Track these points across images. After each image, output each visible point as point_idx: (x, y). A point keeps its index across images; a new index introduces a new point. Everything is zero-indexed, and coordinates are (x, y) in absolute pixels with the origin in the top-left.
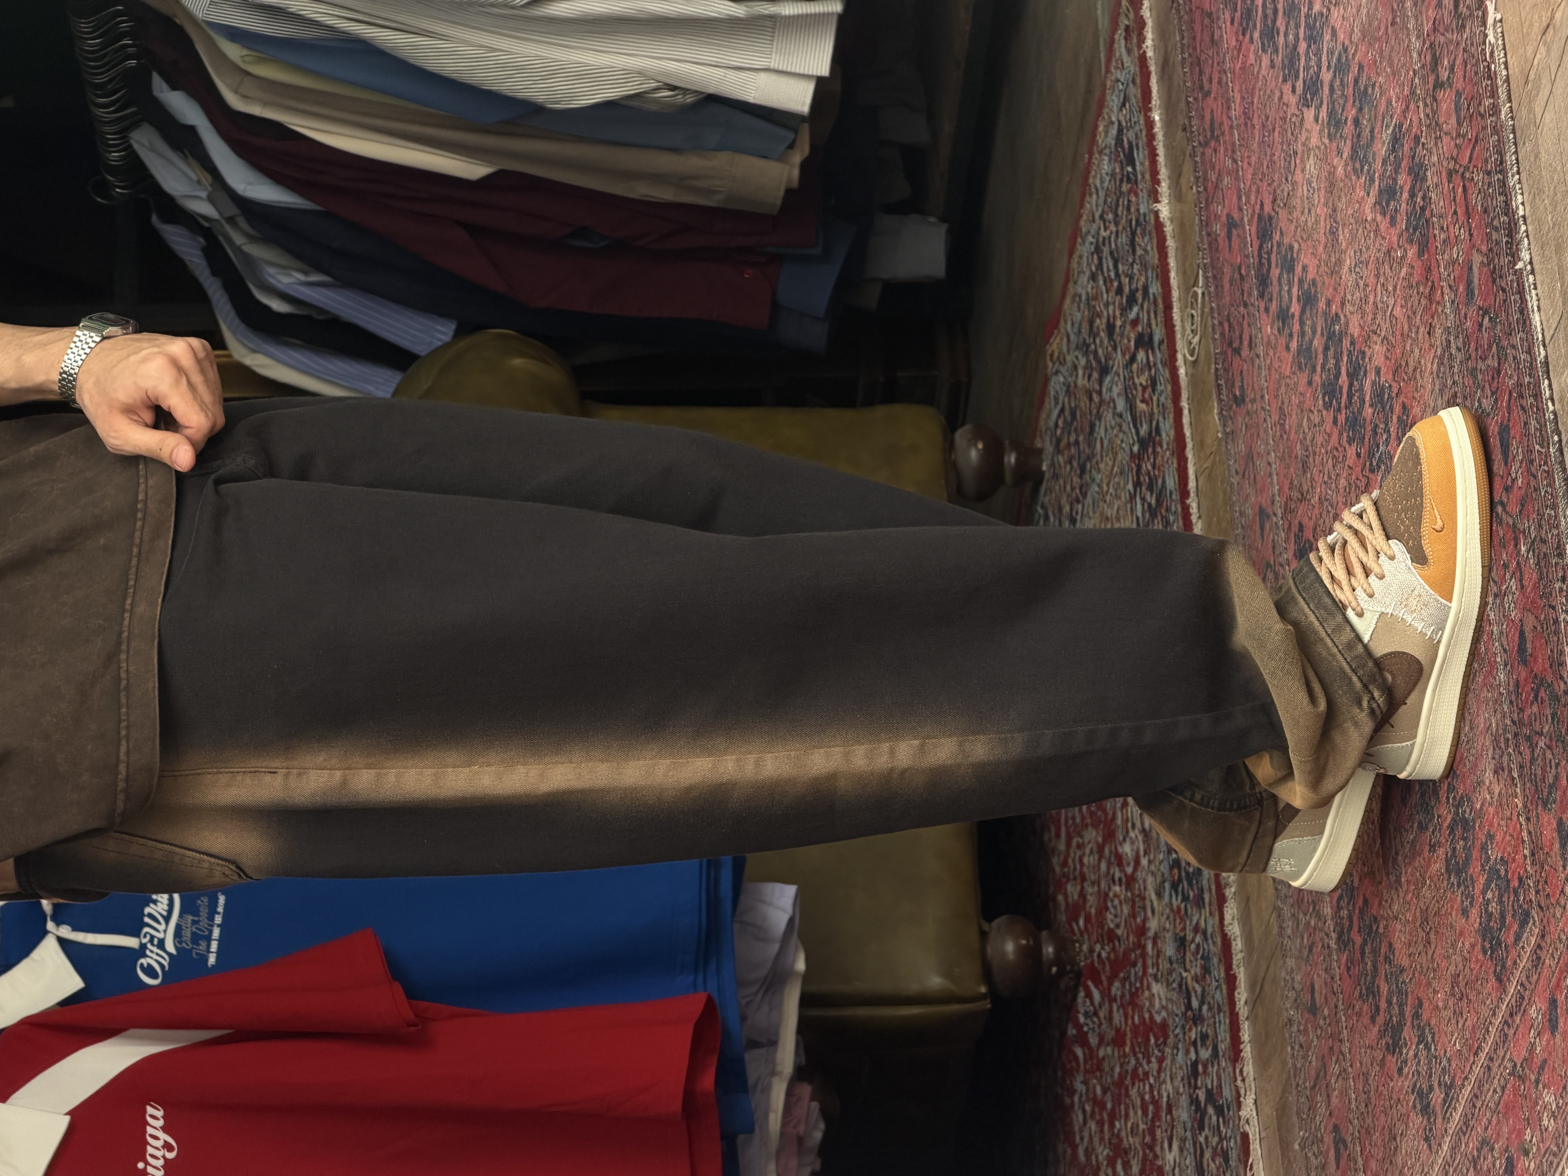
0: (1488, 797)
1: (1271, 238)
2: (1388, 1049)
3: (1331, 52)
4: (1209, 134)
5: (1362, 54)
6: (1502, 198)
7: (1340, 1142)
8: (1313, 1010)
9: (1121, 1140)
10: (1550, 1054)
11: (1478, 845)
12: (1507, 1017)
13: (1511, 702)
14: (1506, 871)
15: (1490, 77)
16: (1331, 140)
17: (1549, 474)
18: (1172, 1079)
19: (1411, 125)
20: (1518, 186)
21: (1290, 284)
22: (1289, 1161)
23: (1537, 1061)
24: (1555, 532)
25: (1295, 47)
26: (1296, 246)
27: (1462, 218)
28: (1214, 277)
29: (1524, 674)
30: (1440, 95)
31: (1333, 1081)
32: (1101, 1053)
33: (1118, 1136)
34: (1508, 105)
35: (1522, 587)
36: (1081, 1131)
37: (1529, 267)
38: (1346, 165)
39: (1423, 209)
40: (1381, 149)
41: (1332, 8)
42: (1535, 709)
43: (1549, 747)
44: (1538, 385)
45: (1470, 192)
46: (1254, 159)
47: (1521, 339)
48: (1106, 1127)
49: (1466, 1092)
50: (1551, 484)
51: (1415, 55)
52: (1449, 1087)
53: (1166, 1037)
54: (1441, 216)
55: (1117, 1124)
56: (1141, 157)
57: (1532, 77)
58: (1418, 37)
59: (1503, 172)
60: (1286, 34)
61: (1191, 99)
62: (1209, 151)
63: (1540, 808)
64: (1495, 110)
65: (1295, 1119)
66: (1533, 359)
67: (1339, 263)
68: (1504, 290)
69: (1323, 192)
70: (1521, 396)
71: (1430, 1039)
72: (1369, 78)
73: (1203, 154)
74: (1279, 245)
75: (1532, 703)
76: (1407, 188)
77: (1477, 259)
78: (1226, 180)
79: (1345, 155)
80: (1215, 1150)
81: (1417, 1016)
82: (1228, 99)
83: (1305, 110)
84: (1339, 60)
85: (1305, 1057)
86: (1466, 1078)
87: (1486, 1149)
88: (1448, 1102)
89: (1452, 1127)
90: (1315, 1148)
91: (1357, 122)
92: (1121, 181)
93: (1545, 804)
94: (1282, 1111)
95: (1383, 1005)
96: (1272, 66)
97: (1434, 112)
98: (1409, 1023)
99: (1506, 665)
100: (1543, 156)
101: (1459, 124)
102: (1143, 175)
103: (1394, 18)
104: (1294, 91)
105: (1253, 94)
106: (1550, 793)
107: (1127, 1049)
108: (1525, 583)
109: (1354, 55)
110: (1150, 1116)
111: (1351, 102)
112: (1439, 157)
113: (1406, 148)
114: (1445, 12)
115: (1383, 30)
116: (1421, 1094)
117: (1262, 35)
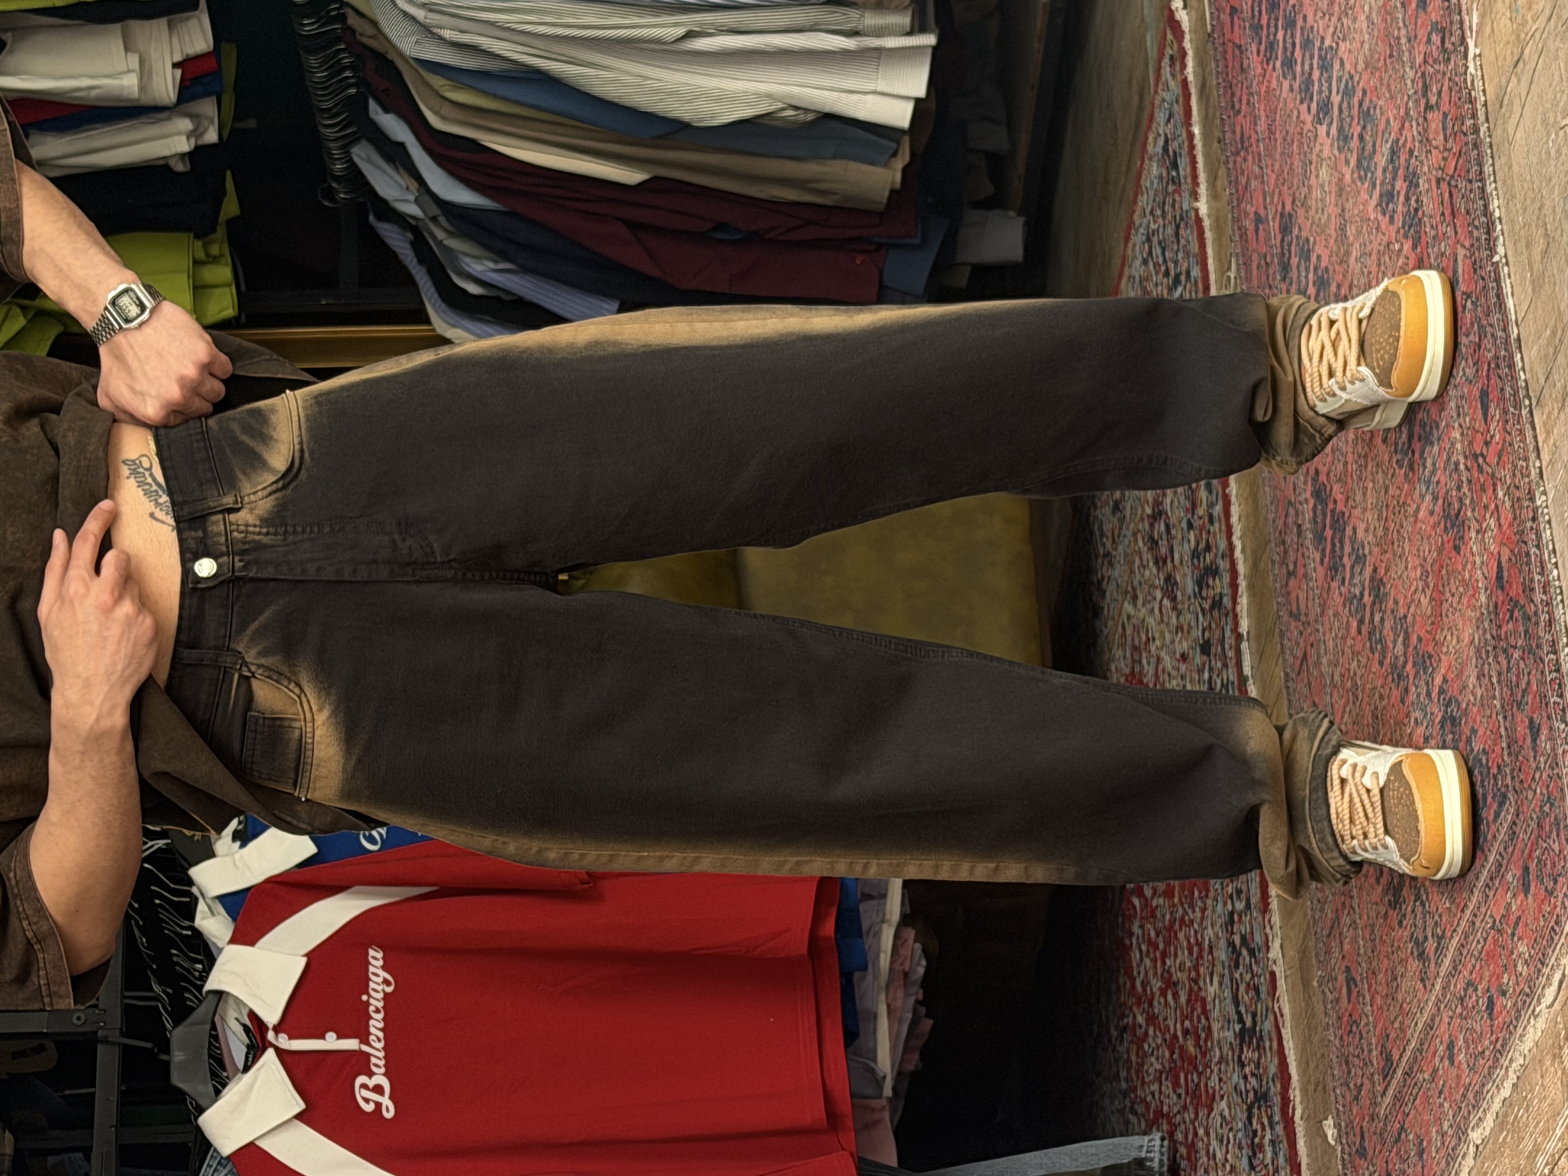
0: (1472, 699)
1: (1291, 232)
2: (1390, 905)
3: (1340, 79)
4: (1239, 146)
5: (1365, 81)
6: (1482, 202)
7: (1351, 981)
9: (1171, 975)
10: (1523, 911)
11: (1464, 738)
12: (1488, 881)
13: (1491, 621)
14: (1487, 760)
15: (1471, 102)
16: (1340, 152)
17: (1521, 432)
18: (1212, 925)
19: (1406, 140)
20: (1494, 193)
21: (1307, 270)
22: (1310, 997)
23: (1513, 918)
24: (1527, 480)
25: (1310, 74)
26: (1312, 239)
27: (1448, 218)
28: (1245, 264)
29: (1501, 598)
30: (1430, 116)
31: (1345, 930)
32: (1154, 903)
33: (1168, 971)
34: (1486, 125)
35: (1500, 525)
36: (1138, 966)
37: (1504, 260)
38: (1353, 172)
39: (1416, 210)
40: (1381, 159)
41: (1340, 42)
42: (1510, 626)
43: (1523, 659)
44: (1511, 357)
45: (1454, 197)
46: (1277, 166)
47: (1498, 320)
48: (1159, 964)
49: (1455, 942)
50: (1523, 440)
51: (1409, 82)
52: (1441, 938)
53: (1208, 891)
54: (1431, 217)
55: (1168, 962)
56: (1183, 163)
57: (1505, 102)
58: (1411, 68)
59: (1482, 180)
60: (1303, 65)
61: (1224, 117)
62: (1239, 159)
63: (1515, 709)
64: (1476, 130)
65: (1314, 961)
66: (1508, 336)
67: (1348, 253)
68: (1483, 279)
69: (1333, 194)
70: (1498, 366)
71: (1424, 897)
72: (1371, 101)
73: (1235, 162)
74: (1298, 238)
75: (1508, 621)
76: (1403, 193)
77: (1461, 252)
78: (1254, 184)
79: (1352, 165)
80: (1248, 985)
82: (1255, 117)
83: (1318, 126)
84: (1346, 86)
85: (1322, 910)
86: (1454, 931)
87: (1471, 990)
88: (1440, 950)
89: (1443, 970)
90: (1330, 985)
91: (1361, 137)
92: (1168, 183)
93: (1519, 704)
94: (1303, 953)
96: (1291, 89)
97: (1425, 130)
98: (1407, 884)
99: (1486, 590)
100: (1515, 168)
101: (1446, 140)
102: (1185, 178)
103: (1391, 52)
104: (1309, 111)
105: (1275, 113)
106: (1523, 696)
107: (1176, 900)
108: (1502, 521)
110: (1195, 955)
111: (1356, 120)
112: (1429, 167)
113: (1402, 160)
114: (1434, 48)
115: (1382, 61)
116: (1417, 943)
117: (1283, 64)
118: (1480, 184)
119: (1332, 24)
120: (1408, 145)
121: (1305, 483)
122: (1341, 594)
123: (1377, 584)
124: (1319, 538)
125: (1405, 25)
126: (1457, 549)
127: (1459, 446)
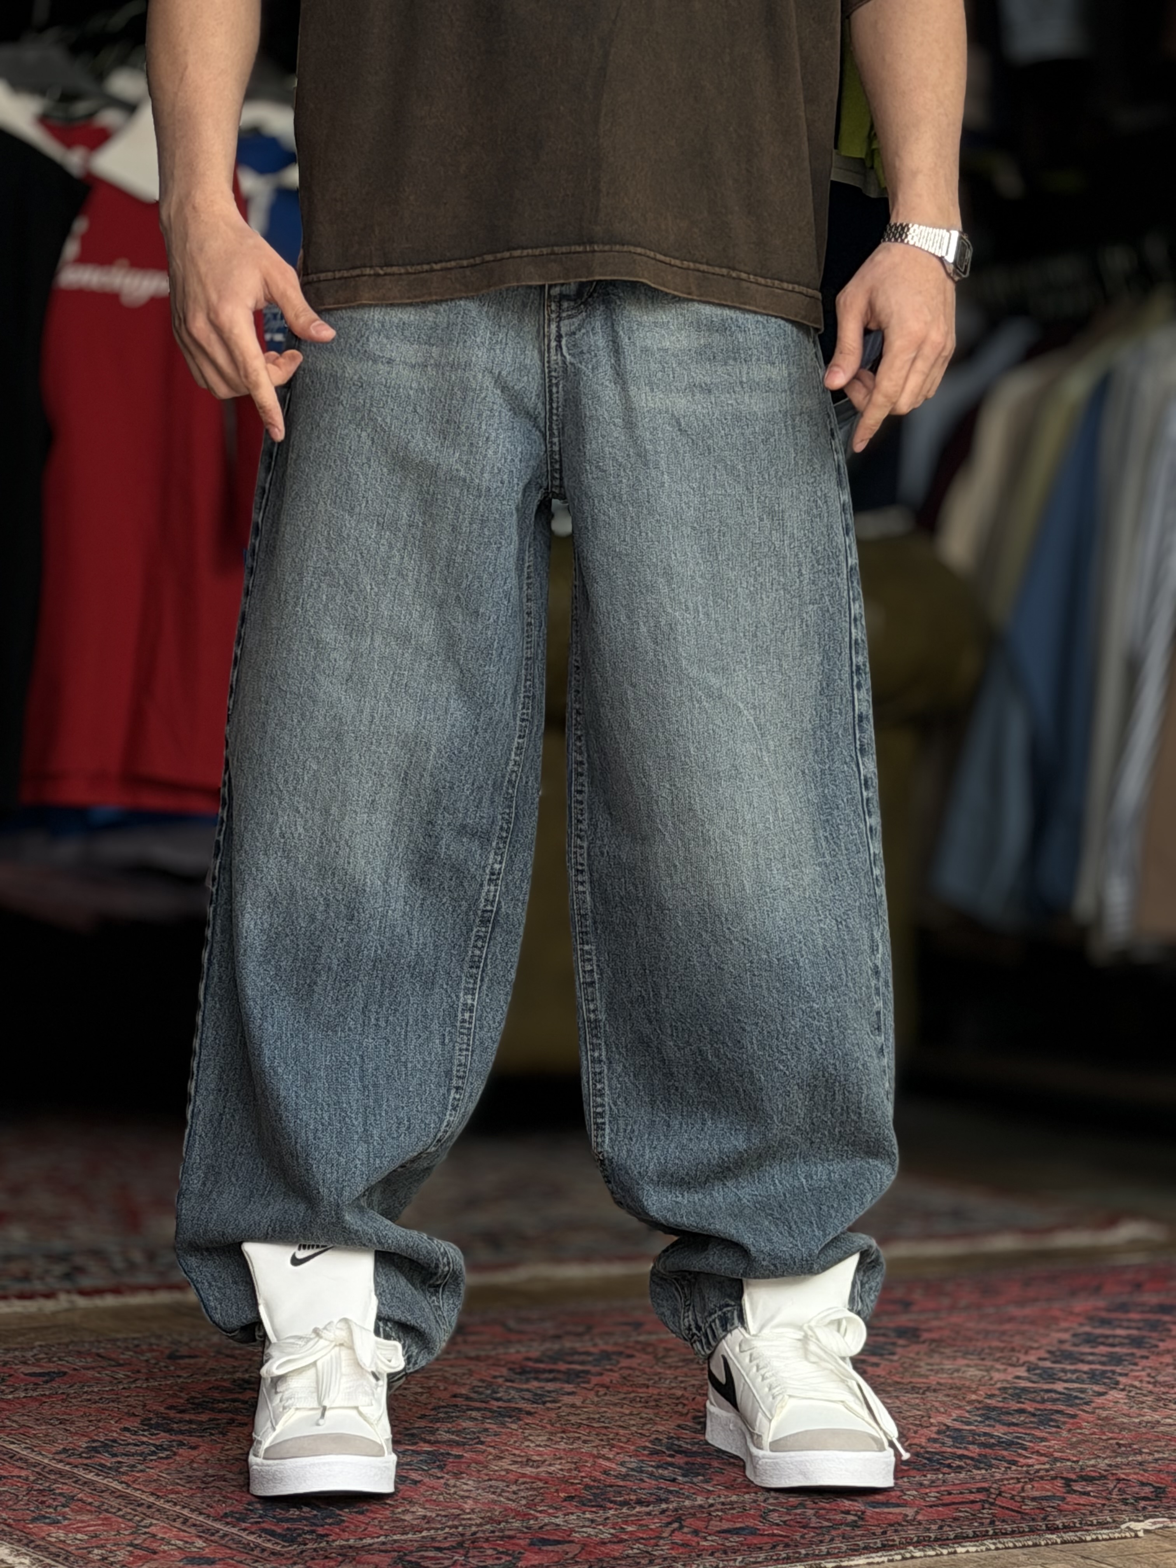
0: (399, 1510)
1: (901, 1338)
2: (146, 1419)
3: (1082, 1391)
5: (1086, 1417)
6: (971, 1534)
7: (50, 1377)
8: (173, 1357)
10: (163, 1557)
12: (193, 1521)
13: (493, 1532)
14: (331, 1524)
15: (1083, 1525)
16: (999, 1389)
19: (1026, 1457)
20: (984, 1548)
22: (26, 1334)
23: (154, 1546)
25: (1082, 1361)
26: (895, 1358)
27: (947, 1499)
29: (522, 1542)
30: (1059, 1483)
31: (107, 1372)
34: (1059, 1541)
35: (604, 1543)
37: (908, 1555)
38: (980, 1402)
39: (949, 1466)
40: (999, 1432)
41: (1125, 1393)
42: (490, 1552)
44: (798, 1560)
45: (972, 1506)
47: (839, 1548)
49: (115, 1485)
51: (1092, 1462)
52: (117, 1470)
54: (944, 1481)
57: (1089, 1562)
58: (1110, 1466)
59: (995, 1535)
60: (1092, 1354)
64: (1054, 1529)
65: (67, 1339)
68: (884, 1533)
69: (950, 1381)
70: (787, 1546)
71: (161, 1455)
72: (1064, 1423)
74: (894, 1344)
75: (495, 1549)
76: (966, 1453)
77: (910, 1512)
78: (946, 1302)
79: (989, 1401)
81: (181, 1444)
82: (1022, 1305)
83: (1024, 1368)
84: (1076, 1397)
85: (127, 1349)
86: (128, 1486)
87: (63, 1500)
88: (102, 1469)
89: (80, 1472)
90: (43, 1356)
91: (1022, 1411)
93: (401, 1559)
94: (73, 1329)
95: (187, 1417)
96: (1061, 1342)
97: (1042, 1478)
98: (173, 1437)
99: (528, 1528)
101: (1034, 1499)
103: (1124, 1445)
104: (1040, 1359)
105: (1031, 1325)
108: (609, 1546)
109: (1084, 1411)
111: (1039, 1406)
112: (1002, 1480)
113: (1005, 1453)
114: (1136, 1489)
115: (1111, 1435)
116: (105, 1445)
117: (1088, 1334)
118: (991, 1533)
119: (1145, 1385)
120: (1021, 1460)
121: (616, 1344)
122: (495, 1377)
123: (515, 1414)
124: (555, 1358)
125: (1157, 1460)
126: (570, 1498)
127: (687, 1503)
